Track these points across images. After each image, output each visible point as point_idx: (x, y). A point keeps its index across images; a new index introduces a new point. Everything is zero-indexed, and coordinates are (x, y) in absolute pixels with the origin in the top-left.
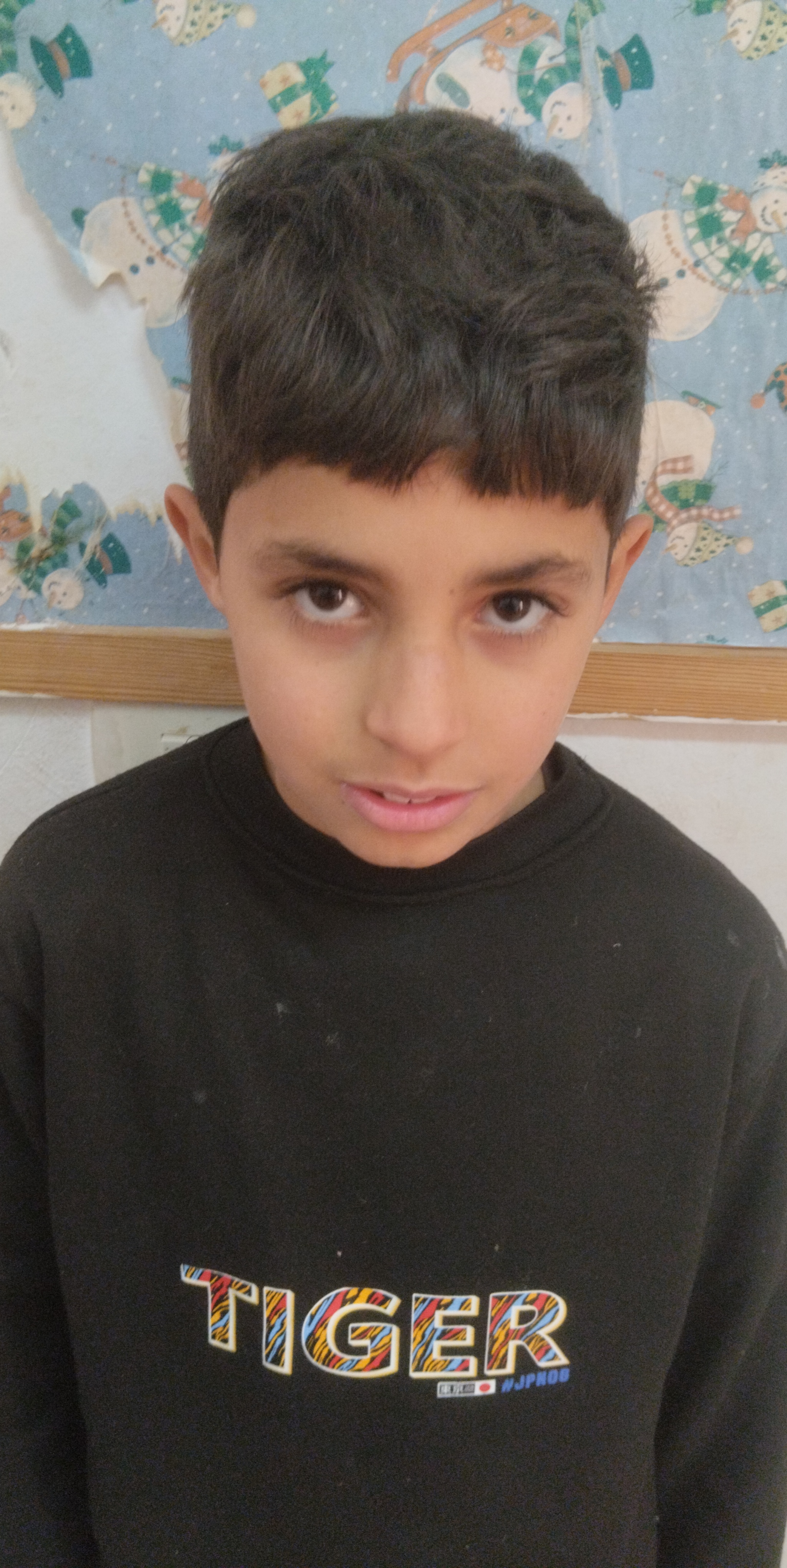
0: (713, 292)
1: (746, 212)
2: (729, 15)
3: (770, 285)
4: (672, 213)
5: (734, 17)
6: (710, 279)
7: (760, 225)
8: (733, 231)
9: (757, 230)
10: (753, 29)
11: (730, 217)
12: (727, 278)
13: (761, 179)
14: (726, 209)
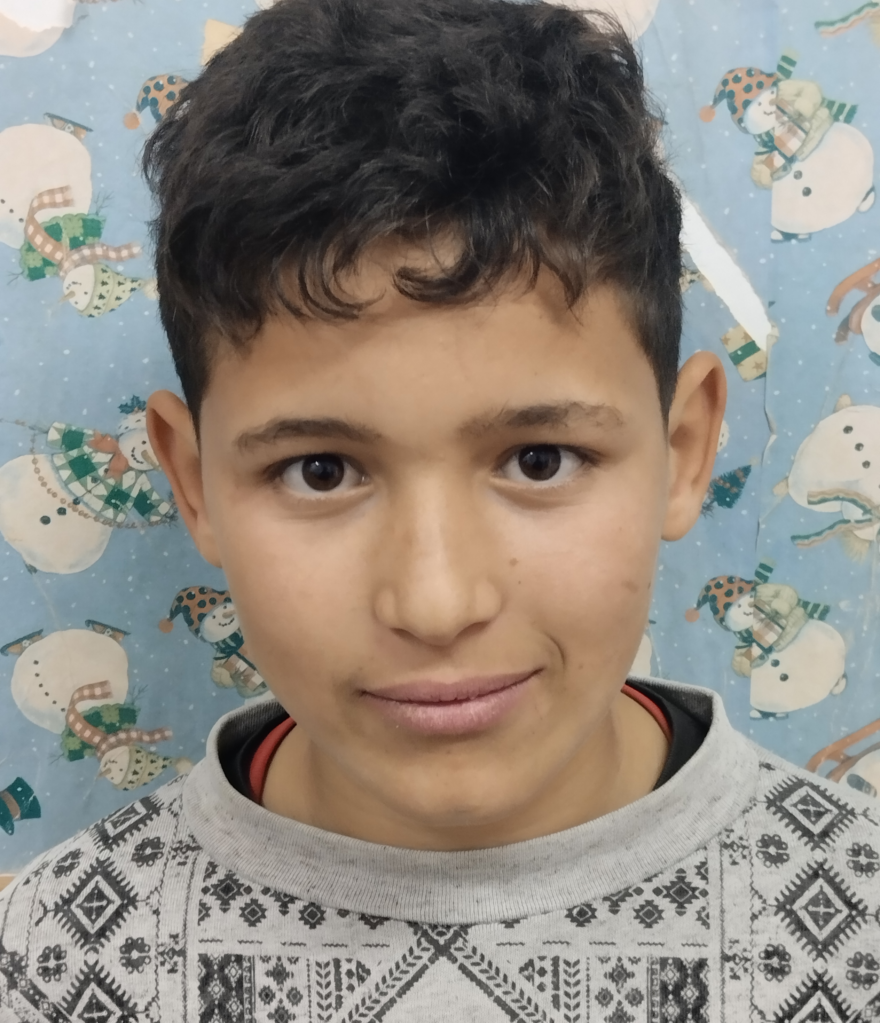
0: (99, 526)
1: (116, 453)
2: (63, 279)
3: (154, 518)
4: (42, 459)
5: (68, 281)
6: (94, 515)
7: (133, 463)
8: (106, 471)
9: (131, 469)
10: (90, 291)
11: (100, 458)
12: (110, 513)
13: (125, 424)
14: (96, 451)
